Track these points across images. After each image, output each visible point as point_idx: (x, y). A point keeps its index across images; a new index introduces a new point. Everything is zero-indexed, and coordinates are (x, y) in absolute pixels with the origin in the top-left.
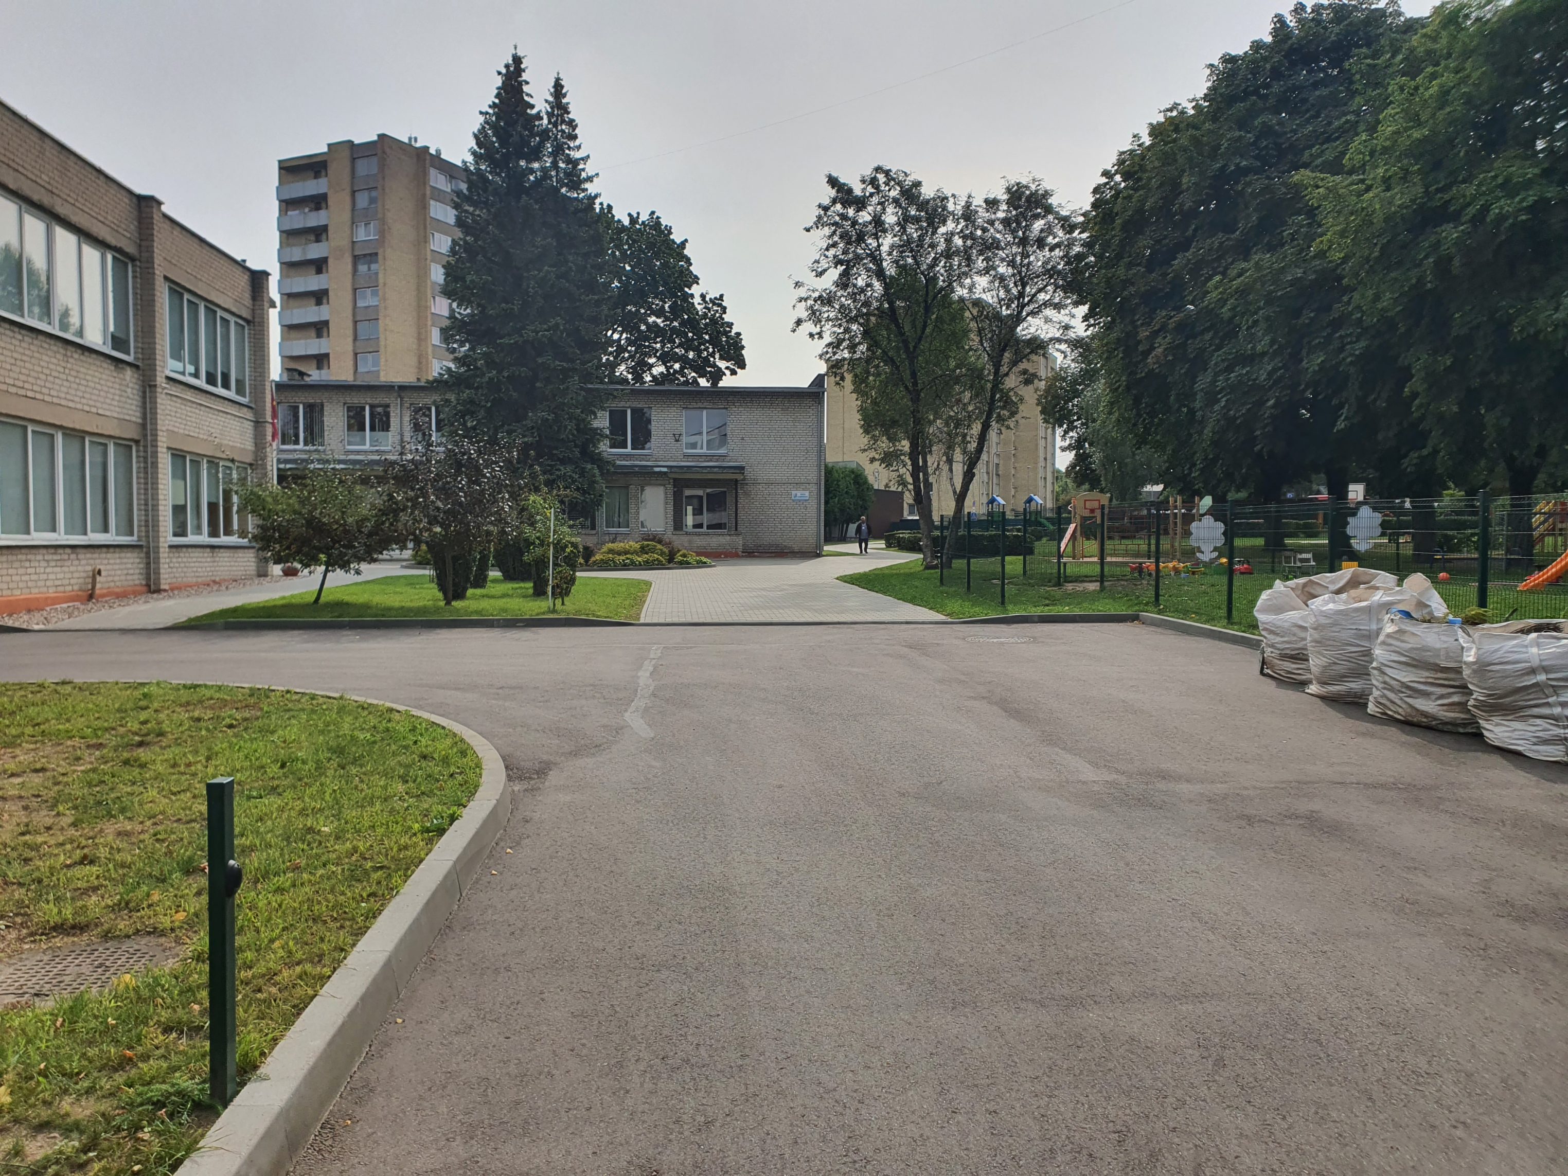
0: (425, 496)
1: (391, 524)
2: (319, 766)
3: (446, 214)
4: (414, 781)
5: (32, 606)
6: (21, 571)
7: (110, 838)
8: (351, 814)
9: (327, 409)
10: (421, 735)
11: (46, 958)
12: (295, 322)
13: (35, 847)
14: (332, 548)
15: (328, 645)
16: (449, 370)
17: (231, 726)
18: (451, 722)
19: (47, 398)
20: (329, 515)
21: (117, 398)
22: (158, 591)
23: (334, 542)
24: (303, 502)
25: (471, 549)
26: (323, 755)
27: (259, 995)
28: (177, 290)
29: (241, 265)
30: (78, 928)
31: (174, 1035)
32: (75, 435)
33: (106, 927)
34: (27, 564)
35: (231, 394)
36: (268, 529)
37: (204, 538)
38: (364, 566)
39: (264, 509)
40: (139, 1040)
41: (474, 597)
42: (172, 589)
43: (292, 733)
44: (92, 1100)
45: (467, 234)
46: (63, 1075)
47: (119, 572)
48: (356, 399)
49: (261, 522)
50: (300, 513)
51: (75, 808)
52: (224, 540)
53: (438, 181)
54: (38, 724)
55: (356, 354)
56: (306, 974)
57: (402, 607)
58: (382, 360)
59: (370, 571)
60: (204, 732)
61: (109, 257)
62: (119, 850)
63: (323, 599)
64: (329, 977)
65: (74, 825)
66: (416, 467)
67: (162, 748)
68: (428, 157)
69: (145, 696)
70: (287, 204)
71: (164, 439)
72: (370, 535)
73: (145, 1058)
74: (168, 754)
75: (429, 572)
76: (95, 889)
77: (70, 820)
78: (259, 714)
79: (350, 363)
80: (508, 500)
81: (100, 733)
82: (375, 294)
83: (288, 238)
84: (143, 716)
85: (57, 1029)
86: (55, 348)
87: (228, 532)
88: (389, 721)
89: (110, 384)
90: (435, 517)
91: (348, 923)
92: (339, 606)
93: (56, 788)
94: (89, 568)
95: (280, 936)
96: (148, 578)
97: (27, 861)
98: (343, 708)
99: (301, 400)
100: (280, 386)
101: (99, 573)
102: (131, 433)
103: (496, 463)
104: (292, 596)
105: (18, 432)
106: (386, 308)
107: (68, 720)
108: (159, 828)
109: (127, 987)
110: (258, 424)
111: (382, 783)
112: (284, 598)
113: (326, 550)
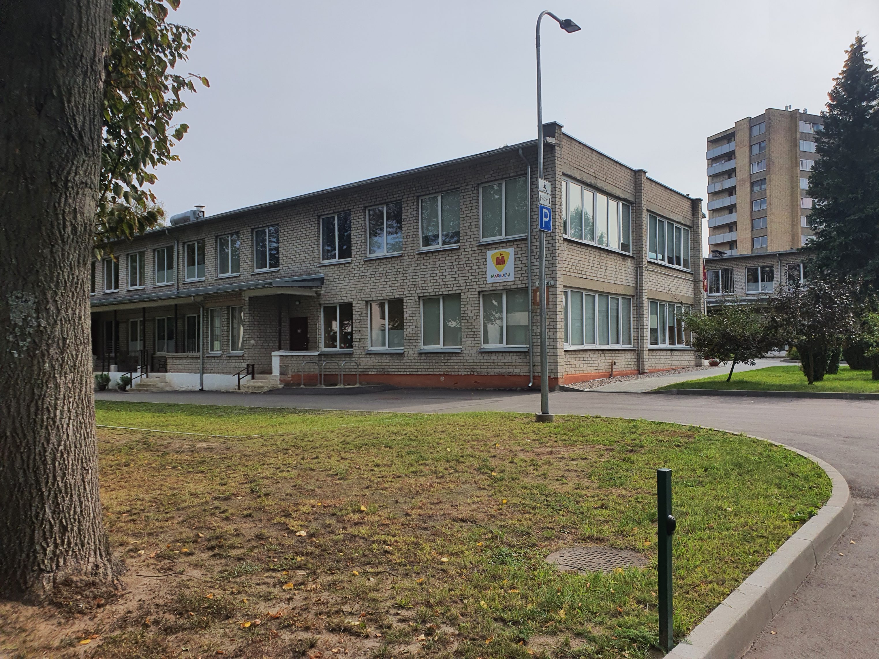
0: (795, 318)
1: (773, 335)
2: (727, 473)
3: (811, 147)
4: (785, 489)
5: (585, 379)
6: (580, 362)
7: (615, 497)
8: (745, 503)
9: (736, 272)
10: (791, 461)
11: (584, 552)
12: (717, 224)
13: (581, 496)
14: (737, 350)
15: (735, 405)
16: (812, 240)
17: (678, 446)
18: (811, 455)
19: (592, 278)
20: (735, 331)
21: (623, 275)
22: (643, 373)
23: (739, 346)
24: (720, 324)
25: (826, 349)
26: (729, 467)
27: (687, 595)
28: (653, 215)
29: (687, 197)
30: (599, 540)
31: (642, 606)
32: (605, 295)
33: (612, 542)
34: (582, 359)
35: (681, 268)
36: (701, 340)
37: (667, 346)
38: (756, 361)
39: (698, 329)
40: (625, 604)
41: (828, 380)
42: (650, 373)
43: (712, 452)
44: (602, 628)
45: (824, 156)
46: (589, 612)
47: (624, 363)
48: (751, 264)
49: (697, 336)
50: (719, 330)
51: (600, 479)
52: (677, 346)
53: (805, 128)
54: (585, 436)
55: (753, 239)
56: (714, 590)
57: (781, 385)
58: (769, 240)
59: (760, 363)
60: (663, 448)
61: (621, 204)
62: (619, 504)
63: (732, 379)
64: (728, 595)
65: (599, 488)
66: (789, 300)
67: (642, 454)
68: (798, 115)
69: (634, 426)
70: (712, 160)
71: (646, 294)
72: (759, 342)
73: (628, 614)
74: (645, 457)
75: (798, 364)
76: (607, 522)
77: (597, 485)
78: (693, 440)
79: (749, 244)
80: (853, 317)
81: (612, 443)
82: (764, 202)
83: (713, 179)
84: (633, 437)
85: (587, 588)
86: (595, 253)
87: (679, 342)
88: (770, 451)
89: (620, 268)
90: (801, 330)
91: (740, 566)
92: (742, 383)
93: (591, 469)
94: (610, 361)
95: (700, 565)
96: (638, 367)
97: (578, 502)
98: (741, 440)
99: (720, 268)
100: (708, 261)
101: (615, 363)
102: (630, 292)
103: (843, 294)
104: (715, 377)
105: (579, 295)
106: (771, 210)
107: (598, 436)
108: (639, 495)
109: (620, 575)
110: (696, 282)
111: (764, 487)
112: (710, 378)
113: (733, 351)
